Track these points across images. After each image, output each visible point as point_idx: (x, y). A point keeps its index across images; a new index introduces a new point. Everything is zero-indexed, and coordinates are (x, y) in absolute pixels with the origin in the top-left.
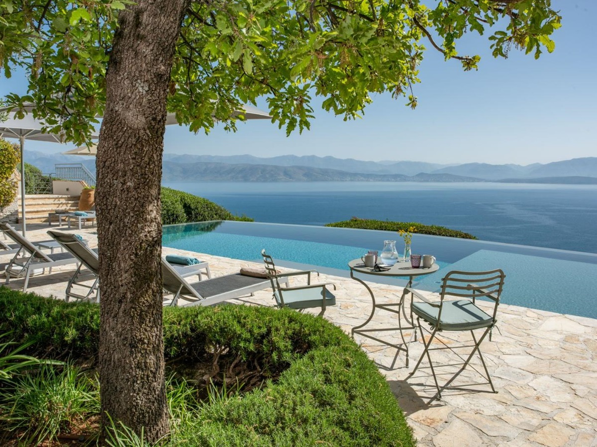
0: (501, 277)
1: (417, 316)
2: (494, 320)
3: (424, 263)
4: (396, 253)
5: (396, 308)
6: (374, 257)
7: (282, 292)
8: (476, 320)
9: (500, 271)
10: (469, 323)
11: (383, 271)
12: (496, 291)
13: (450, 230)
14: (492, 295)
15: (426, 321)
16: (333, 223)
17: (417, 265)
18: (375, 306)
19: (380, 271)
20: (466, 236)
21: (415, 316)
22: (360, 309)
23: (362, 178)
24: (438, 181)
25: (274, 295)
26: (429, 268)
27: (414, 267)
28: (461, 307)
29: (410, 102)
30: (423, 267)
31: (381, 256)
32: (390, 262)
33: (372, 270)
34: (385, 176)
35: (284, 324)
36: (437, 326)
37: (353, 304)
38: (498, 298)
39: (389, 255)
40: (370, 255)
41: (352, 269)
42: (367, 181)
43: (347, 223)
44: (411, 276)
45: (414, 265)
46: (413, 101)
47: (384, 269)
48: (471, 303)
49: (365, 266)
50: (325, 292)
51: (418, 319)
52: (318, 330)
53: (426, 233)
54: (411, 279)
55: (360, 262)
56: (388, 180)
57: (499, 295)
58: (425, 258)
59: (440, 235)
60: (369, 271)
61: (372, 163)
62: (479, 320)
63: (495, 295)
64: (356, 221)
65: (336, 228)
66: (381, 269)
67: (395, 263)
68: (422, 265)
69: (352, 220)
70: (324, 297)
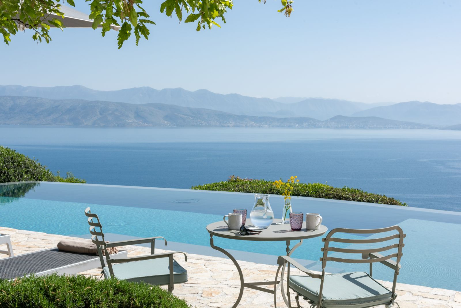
0: (399, 236)
1: (295, 294)
2: (393, 295)
3: (308, 224)
4: (270, 211)
5: (271, 287)
6: (241, 216)
7: (113, 264)
8: (371, 295)
9: (399, 229)
10: (360, 299)
11: (252, 234)
12: (394, 255)
13: (369, 193)
14: (389, 261)
15: (305, 298)
16: (204, 186)
17: (297, 227)
18: (243, 285)
19: (247, 234)
20: (391, 202)
21: (293, 295)
22: (229, 297)
23: (252, 123)
24: (363, 128)
25: (103, 272)
26: (314, 230)
27: (294, 230)
28: (353, 281)
29: (283, 7)
30: (307, 230)
31: (251, 215)
32: (263, 223)
33: (238, 234)
34: (286, 119)
35: (108, 295)
36: (318, 303)
37: (220, 290)
38: (397, 265)
39: (261, 214)
40: (236, 214)
41: (212, 234)
42: (259, 127)
43: (223, 185)
44: (288, 240)
45: (294, 227)
46: (288, 7)
47: (253, 232)
48: (368, 275)
49: (229, 229)
50: (173, 265)
51: (297, 298)
52: (154, 303)
53: (334, 198)
54: (288, 244)
55: (223, 224)
56: (290, 127)
57: (398, 261)
58: (308, 216)
59: (354, 200)
60: (233, 235)
61: (266, 101)
62: (373, 295)
63: (393, 261)
64: (235, 181)
65: (207, 191)
66: (250, 232)
67: (268, 225)
68: (304, 226)
69: (230, 181)
70: (171, 271)
